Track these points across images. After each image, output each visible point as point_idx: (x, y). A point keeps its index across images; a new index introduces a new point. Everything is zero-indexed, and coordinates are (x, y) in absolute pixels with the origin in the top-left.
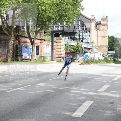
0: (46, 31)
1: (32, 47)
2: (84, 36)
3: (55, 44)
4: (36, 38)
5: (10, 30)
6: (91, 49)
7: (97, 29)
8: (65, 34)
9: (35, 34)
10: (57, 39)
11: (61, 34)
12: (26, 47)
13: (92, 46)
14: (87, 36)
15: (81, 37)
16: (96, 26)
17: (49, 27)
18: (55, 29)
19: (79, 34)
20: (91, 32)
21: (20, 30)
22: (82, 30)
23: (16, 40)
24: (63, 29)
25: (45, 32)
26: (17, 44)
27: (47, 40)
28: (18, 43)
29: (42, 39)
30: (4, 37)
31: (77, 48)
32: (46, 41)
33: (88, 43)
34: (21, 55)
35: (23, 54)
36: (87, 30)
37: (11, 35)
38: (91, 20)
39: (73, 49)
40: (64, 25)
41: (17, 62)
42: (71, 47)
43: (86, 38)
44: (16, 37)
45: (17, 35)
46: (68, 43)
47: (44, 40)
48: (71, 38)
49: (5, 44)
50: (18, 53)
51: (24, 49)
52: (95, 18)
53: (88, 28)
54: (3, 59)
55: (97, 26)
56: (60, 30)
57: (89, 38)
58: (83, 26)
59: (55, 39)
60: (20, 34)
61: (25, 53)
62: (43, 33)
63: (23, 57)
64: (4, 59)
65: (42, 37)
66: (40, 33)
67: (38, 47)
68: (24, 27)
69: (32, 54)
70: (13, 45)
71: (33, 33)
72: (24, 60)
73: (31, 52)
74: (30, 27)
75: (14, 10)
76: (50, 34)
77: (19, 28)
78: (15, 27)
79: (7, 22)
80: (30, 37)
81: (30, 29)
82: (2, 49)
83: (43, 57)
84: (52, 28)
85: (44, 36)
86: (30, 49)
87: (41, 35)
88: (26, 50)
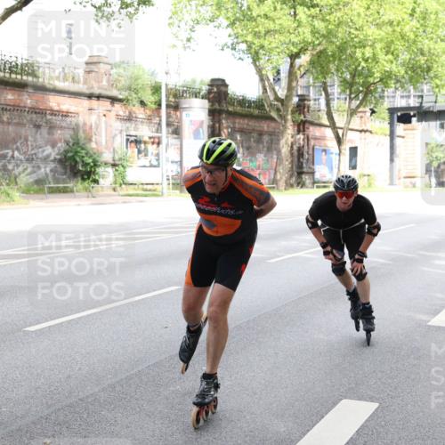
0: (375, 110)
1: (338, 152)
3: (398, 141)
4: (350, 127)
5: (282, 109)
8: (425, 114)
9: (346, 116)
11: (414, 116)
12: (325, 151)
17: (382, 97)
18: (401, 103)
21: (309, 107)
23: (298, 134)
24: (421, 103)
25: (373, 112)
26: (302, 142)
27: (380, 131)
28: (303, 140)
29: (365, 129)
30: (268, 127)
32: (376, 133)
34: (310, 171)
37: (286, 121)
40: (422, 91)
41: (302, 187)
44: (299, 126)
45: (302, 121)
47: (371, 132)
48: (442, 126)
49: (272, 143)
50: (304, 165)
54: (267, 181)
56: (412, 105)
59: (400, 128)
60: (309, 118)
61: (322, 166)
62: (368, 114)
63: (317, 176)
64: (269, 180)
65: (365, 123)
66: (361, 114)
67: (354, 151)
68: (318, 99)
69: (339, 168)
70: (292, 147)
71: (343, 115)
72: (318, 182)
73: (335, 162)
74: (334, 100)
75: (294, 57)
76: (386, 115)
77: (306, 102)
78: (296, 100)
79: (277, 88)
80: (333, 126)
81: (335, 104)
82: (262, 156)
83: (369, 175)
84: (392, 100)
85: (372, 120)
86: (333, 155)
87: (363, 119)
88: (324, 157)
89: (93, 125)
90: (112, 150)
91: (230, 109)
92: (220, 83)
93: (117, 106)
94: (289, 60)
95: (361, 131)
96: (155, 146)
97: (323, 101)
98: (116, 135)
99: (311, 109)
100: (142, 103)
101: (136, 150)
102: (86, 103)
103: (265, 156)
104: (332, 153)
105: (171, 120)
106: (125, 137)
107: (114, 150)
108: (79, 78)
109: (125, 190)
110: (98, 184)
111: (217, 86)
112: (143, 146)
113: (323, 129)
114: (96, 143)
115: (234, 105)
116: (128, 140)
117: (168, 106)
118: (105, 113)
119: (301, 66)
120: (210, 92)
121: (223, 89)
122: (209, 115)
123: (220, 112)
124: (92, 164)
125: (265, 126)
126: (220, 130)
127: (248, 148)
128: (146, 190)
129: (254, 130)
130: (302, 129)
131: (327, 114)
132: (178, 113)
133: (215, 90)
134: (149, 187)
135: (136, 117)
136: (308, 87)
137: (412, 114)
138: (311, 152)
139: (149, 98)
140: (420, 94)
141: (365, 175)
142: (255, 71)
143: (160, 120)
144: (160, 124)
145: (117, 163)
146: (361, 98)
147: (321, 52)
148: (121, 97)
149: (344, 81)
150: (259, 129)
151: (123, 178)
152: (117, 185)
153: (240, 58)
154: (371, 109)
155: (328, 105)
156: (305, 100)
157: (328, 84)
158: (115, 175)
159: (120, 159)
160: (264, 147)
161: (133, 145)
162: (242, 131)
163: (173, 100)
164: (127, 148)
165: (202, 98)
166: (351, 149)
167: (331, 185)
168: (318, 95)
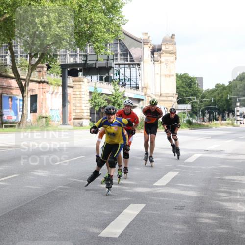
0: (51, 66)
1: (21, 98)
2: (128, 75)
3: (69, 90)
4: (31, 79)
6: (143, 100)
7: (155, 61)
8: (89, 70)
9: (27, 70)
10: (73, 81)
11: (81, 71)
12: (11, 97)
13: (145, 95)
14: (133, 75)
15: (122, 77)
16: (153, 53)
17: (56, 56)
18: (70, 60)
19: (119, 71)
20: (142, 66)
22: (123, 62)
24: (86, 61)
25: (49, 67)
27: (54, 83)
29: (43, 80)
31: (114, 98)
32: (51, 84)
33: (137, 88)
35: (4, 113)
36: (133, 61)
38: (141, 43)
39: (106, 100)
40: (86, 52)
42: (102, 96)
43: (133, 78)
46: (95, 89)
47: (47, 83)
48: (101, 79)
51: (7, 102)
52: (149, 37)
53: (137, 59)
55: (155, 53)
56: (78, 62)
57: (138, 77)
58: (126, 53)
59: (70, 81)
61: (9, 110)
62: (45, 69)
63: (5, 117)
65: (43, 76)
66: (39, 69)
67: (34, 98)
68: (5, 56)
69: (22, 111)
71: (25, 70)
72: (6, 123)
73: (20, 107)
74: (17, 57)
76: (59, 70)
80: (17, 78)
81: (18, 60)
83: (46, 117)
84: (63, 58)
85: (48, 74)
86: (18, 101)
87: (41, 72)
88: (10, 103)
95: (39, 82)
97: (8, 58)
131: (12, 68)
137: (79, 69)
140: (84, 54)
146: (39, 56)
147: (7, 19)
154: (47, 65)
155: (13, 60)
157: (13, 44)
166: (32, 96)
167: (17, 125)
168: (5, 53)
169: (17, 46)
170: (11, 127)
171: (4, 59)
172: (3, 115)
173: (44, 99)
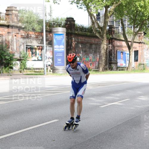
1: (129, 53)
4: (134, 41)
5: (101, 32)
9: (132, 36)
12: (122, 52)
21: (114, 31)
23: (109, 44)
25: (145, 34)
26: (111, 48)
28: (112, 47)
29: (141, 41)
30: (95, 41)
32: (147, 44)
34: (115, 62)
35: (118, 62)
37: (103, 38)
41: (111, 70)
44: (109, 40)
45: (111, 38)
47: (144, 43)
49: (96, 49)
50: (112, 59)
51: (120, 55)
54: (94, 67)
60: (114, 36)
61: (121, 60)
62: (143, 35)
63: (119, 64)
64: (96, 67)
65: (141, 39)
66: (139, 35)
67: (136, 53)
68: (118, 27)
69: (129, 61)
70: (106, 51)
71: (131, 35)
72: (119, 68)
73: (127, 58)
74: (126, 28)
75: (107, 7)
77: (113, 29)
78: (108, 28)
79: (98, 22)
80: (126, 40)
82: (92, 55)
83: (143, 64)
85: (144, 38)
86: (126, 55)
87: (140, 37)
88: (122, 56)
89: (10, 40)
90: (19, 53)
91: (76, 32)
92: (71, 20)
93: (21, 31)
94: (104, 8)
95: (140, 43)
96: (40, 50)
97: (120, 28)
98: (21, 45)
99: (115, 32)
100: (34, 30)
101: (31, 52)
102: (6, 30)
103: (93, 55)
104: (126, 54)
105: (47, 38)
106: (25, 46)
107: (20, 52)
108: (3, 18)
109: (26, 72)
110: (13, 69)
111: (69, 21)
112: (34, 50)
113: (121, 42)
114: (11, 49)
115: (78, 30)
116: (27, 48)
117: (46, 31)
118: (16, 34)
119: (110, 12)
120: (66, 24)
121: (72, 22)
122: (66, 35)
123: (71, 34)
124: (9, 59)
125: (93, 40)
126: (71, 43)
127: (85, 51)
128: (36, 72)
129: (88, 42)
130: (111, 42)
132: (51, 34)
133: (69, 23)
134: (37, 70)
135: (31, 37)
136: (113, 22)
138: (115, 53)
139: (37, 27)
141: (142, 64)
142: (88, 14)
143: (43, 38)
144: (42, 40)
145: (22, 59)
146: (139, 27)
147: (120, 5)
148: (23, 27)
149: (131, 19)
150: (90, 42)
151: (25, 66)
152: (22, 70)
153: (81, 8)
154: (144, 32)
155: (123, 30)
156: (112, 28)
157: (123, 20)
158: (21, 65)
159: (23, 57)
160: (93, 51)
161: (29, 50)
162: (82, 43)
163: (48, 28)
164: (26, 51)
165: (63, 27)
166: (135, 51)
167: (126, 69)
168: (118, 26)
169: (125, 21)
170: (122, 70)
171: (117, 29)
172: (118, 63)
173: (142, 53)
